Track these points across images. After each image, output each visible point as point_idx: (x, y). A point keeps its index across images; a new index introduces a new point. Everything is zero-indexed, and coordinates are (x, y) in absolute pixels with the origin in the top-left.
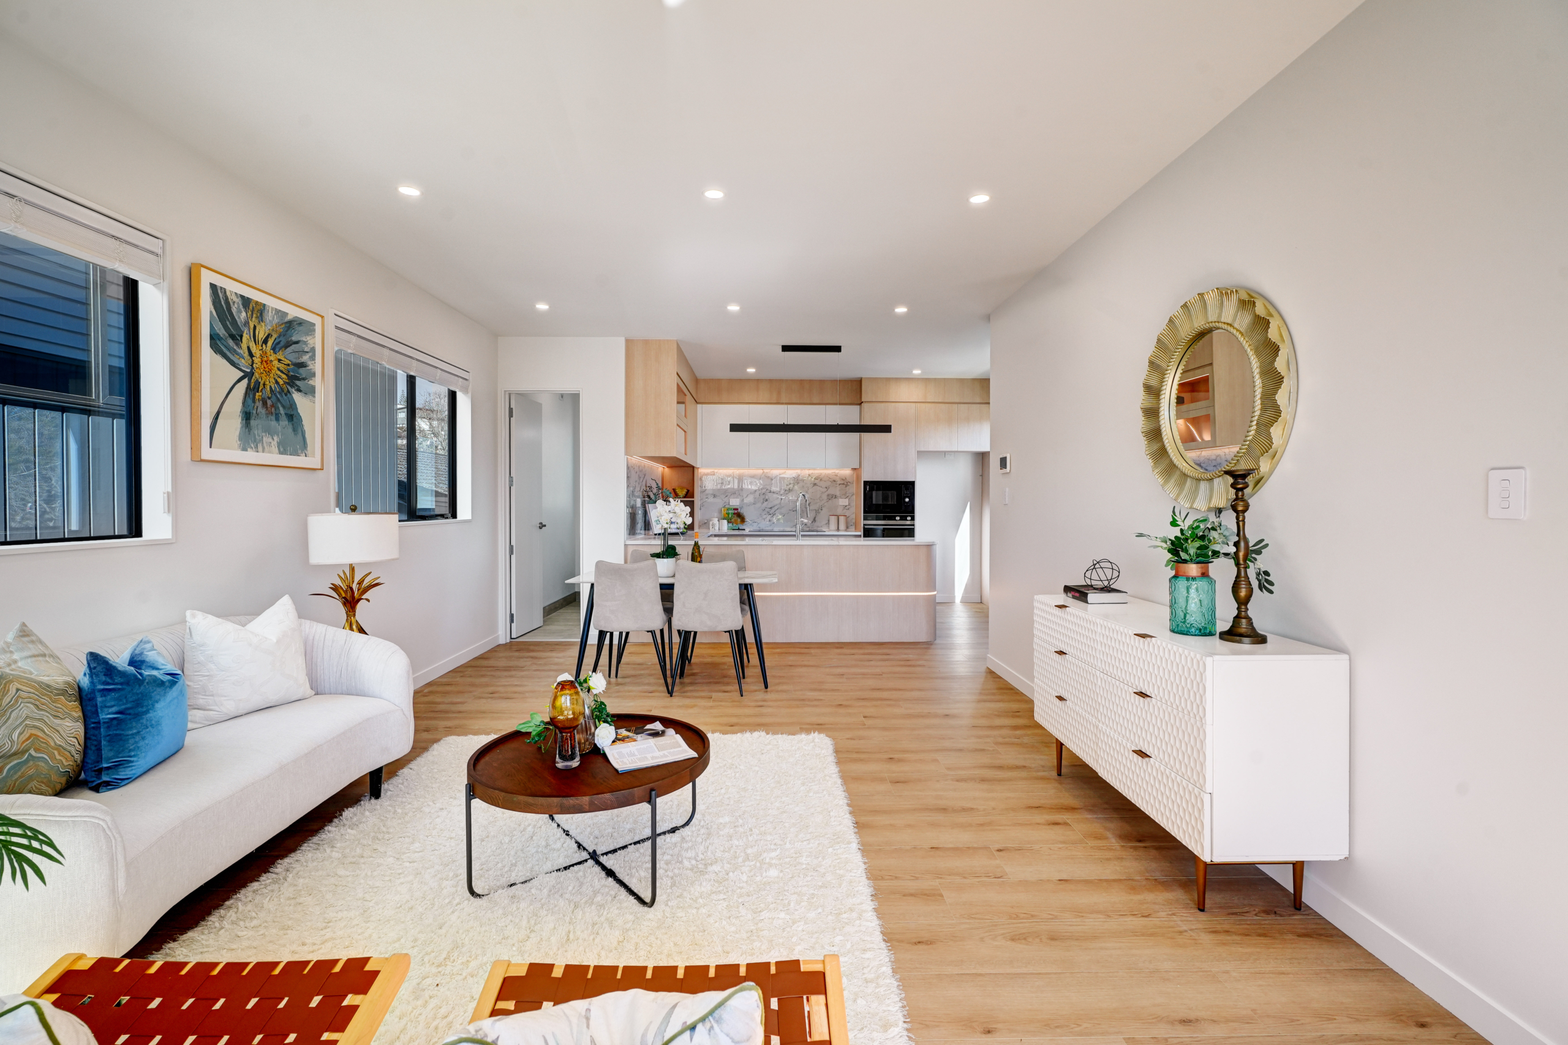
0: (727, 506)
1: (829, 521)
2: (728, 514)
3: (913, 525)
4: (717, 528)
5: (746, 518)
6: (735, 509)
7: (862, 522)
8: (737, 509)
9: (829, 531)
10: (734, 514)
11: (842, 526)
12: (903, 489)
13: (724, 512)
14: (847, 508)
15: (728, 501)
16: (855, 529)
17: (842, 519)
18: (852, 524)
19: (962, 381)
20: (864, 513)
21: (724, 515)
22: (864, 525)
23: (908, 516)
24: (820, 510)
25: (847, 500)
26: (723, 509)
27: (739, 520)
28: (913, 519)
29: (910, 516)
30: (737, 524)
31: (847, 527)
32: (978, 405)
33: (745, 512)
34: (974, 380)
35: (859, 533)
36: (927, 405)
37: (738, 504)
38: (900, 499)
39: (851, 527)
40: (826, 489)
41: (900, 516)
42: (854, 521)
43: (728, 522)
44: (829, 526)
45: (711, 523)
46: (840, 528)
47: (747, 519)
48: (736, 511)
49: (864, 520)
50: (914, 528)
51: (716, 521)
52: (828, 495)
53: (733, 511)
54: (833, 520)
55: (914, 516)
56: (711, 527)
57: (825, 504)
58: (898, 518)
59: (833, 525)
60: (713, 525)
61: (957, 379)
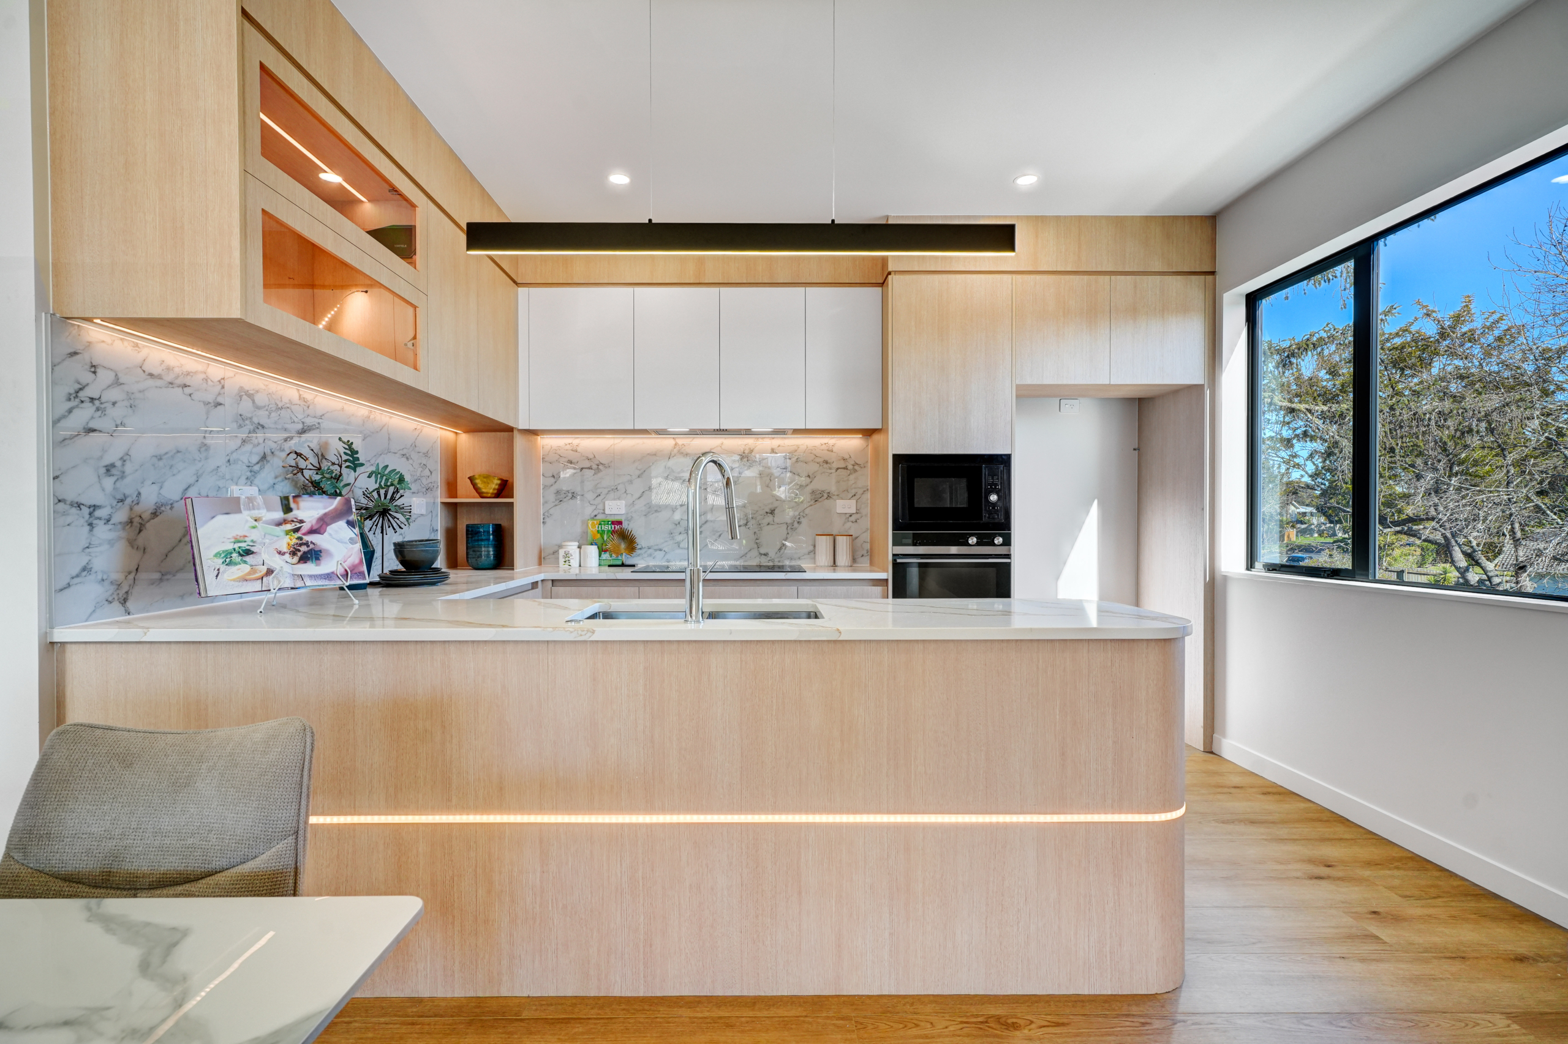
0: (601, 517)
1: (815, 546)
2: (602, 533)
3: (1008, 556)
4: (575, 563)
5: (637, 540)
6: (613, 523)
7: (891, 550)
8: (620, 523)
9: (814, 570)
10: (613, 532)
11: (843, 558)
12: (985, 471)
13: (592, 528)
14: (853, 518)
15: (600, 507)
16: (871, 563)
17: (842, 542)
18: (864, 552)
19: (1119, 223)
20: (894, 529)
21: (594, 536)
22: (894, 555)
23: (995, 535)
24: (796, 524)
25: (853, 502)
26: (590, 522)
27: (623, 546)
28: (1007, 542)
29: (1000, 535)
30: (619, 553)
31: (854, 560)
32: (1158, 277)
33: (636, 527)
34: (1148, 219)
35: (882, 576)
36: (1038, 277)
37: (623, 511)
38: (977, 495)
39: (860, 560)
40: (808, 480)
41: (979, 536)
42: (868, 546)
43: (602, 551)
44: (814, 558)
45: (562, 552)
46: (838, 562)
47: (641, 541)
48: (617, 527)
49: (894, 544)
50: (1008, 565)
51: (572, 547)
52: (813, 492)
53: (610, 527)
54: (824, 543)
55: (1010, 535)
56: (561, 560)
57: (807, 511)
58: (973, 540)
59: (823, 556)
60: (567, 555)
61: (1108, 218)
